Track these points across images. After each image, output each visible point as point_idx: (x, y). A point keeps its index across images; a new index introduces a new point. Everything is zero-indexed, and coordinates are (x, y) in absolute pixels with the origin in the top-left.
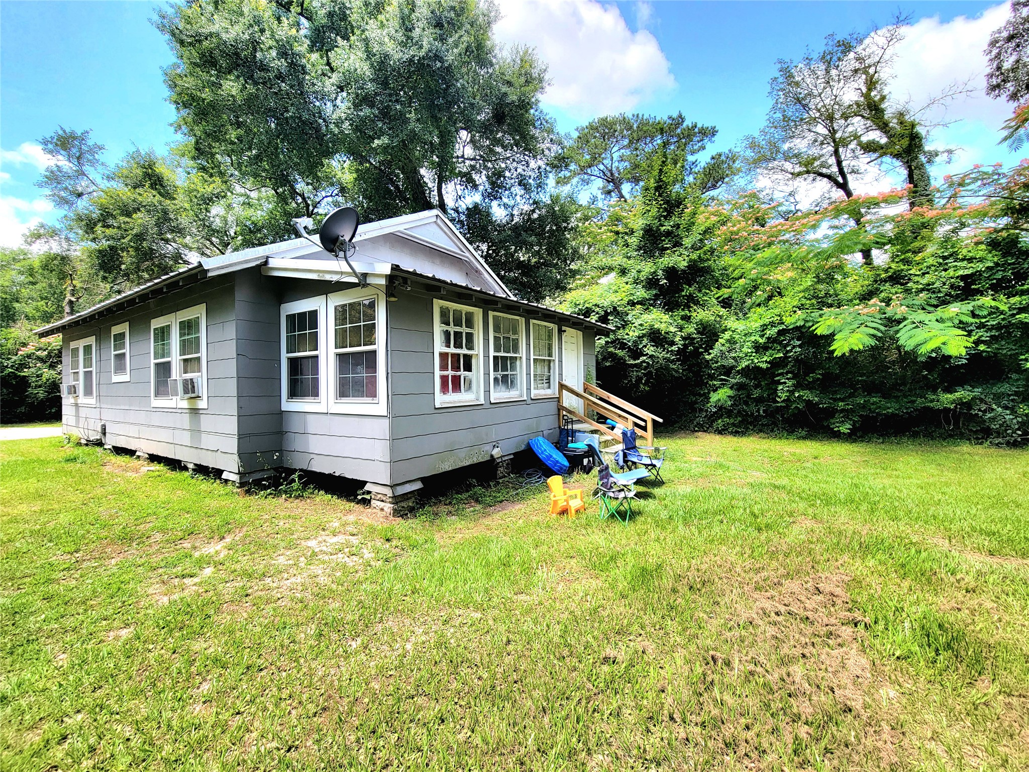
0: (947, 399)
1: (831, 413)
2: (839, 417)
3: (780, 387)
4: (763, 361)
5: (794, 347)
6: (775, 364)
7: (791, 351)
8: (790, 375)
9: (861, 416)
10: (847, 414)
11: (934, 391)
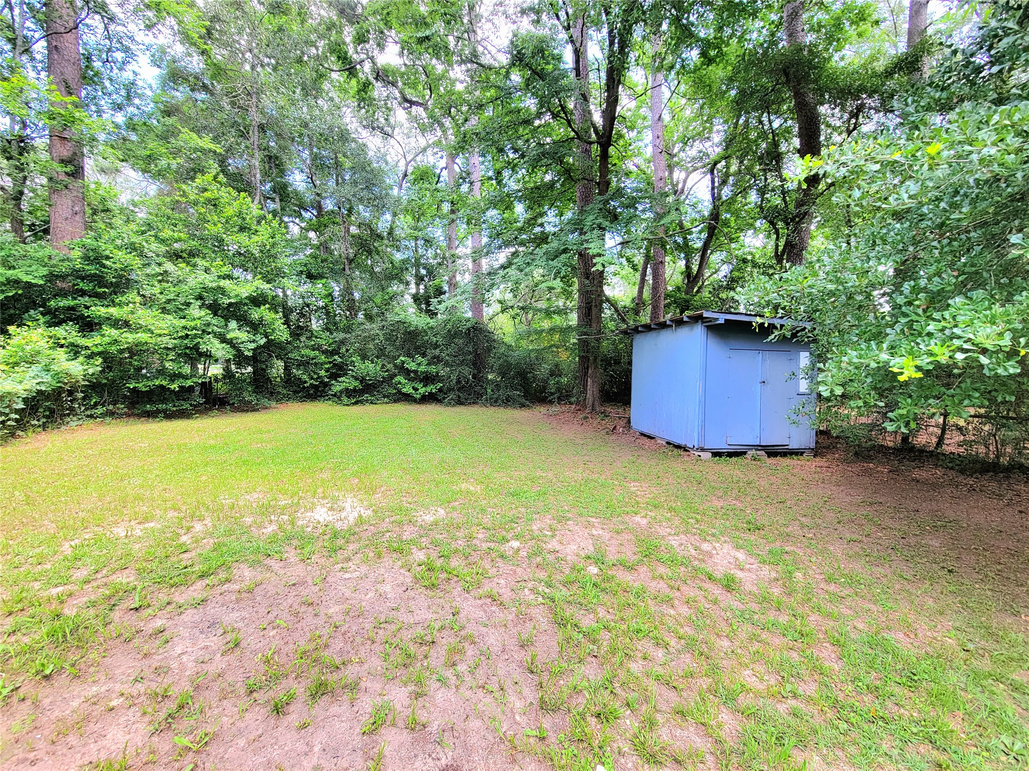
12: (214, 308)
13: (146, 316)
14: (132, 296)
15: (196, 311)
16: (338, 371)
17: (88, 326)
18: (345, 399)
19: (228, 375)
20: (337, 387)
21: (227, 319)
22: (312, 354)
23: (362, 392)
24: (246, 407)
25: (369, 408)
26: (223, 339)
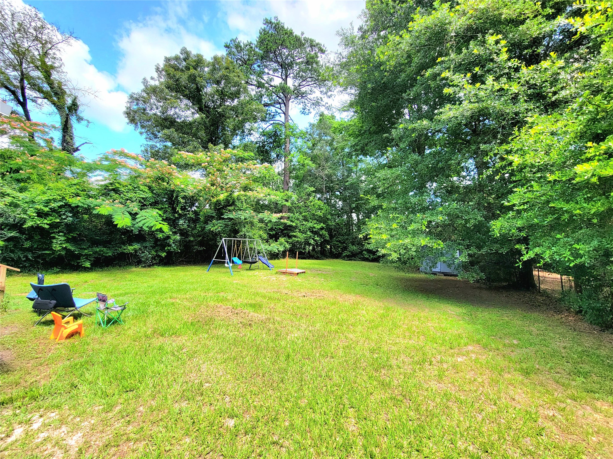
0: (130, 249)
1: (78, 257)
2: (82, 259)
3: (54, 241)
4: (45, 223)
5: (67, 217)
6: (53, 226)
7: (65, 219)
8: (61, 234)
9: (94, 257)
10: (87, 257)
11: (124, 245)
12: (312, 232)
13: (299, 234)
14: (297, 230)
15: (308, 233)
16: (345, 248)
17: (290, 237)
18: (346, 259)
19: (314, 249)
20: (344, 254)
21: (315, 234)
22: (337, 243)
23: (352, 256)
24: (317, 258)
25: (353, 262)
26: (313, 239)
